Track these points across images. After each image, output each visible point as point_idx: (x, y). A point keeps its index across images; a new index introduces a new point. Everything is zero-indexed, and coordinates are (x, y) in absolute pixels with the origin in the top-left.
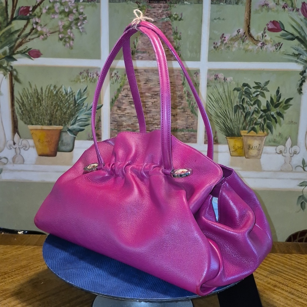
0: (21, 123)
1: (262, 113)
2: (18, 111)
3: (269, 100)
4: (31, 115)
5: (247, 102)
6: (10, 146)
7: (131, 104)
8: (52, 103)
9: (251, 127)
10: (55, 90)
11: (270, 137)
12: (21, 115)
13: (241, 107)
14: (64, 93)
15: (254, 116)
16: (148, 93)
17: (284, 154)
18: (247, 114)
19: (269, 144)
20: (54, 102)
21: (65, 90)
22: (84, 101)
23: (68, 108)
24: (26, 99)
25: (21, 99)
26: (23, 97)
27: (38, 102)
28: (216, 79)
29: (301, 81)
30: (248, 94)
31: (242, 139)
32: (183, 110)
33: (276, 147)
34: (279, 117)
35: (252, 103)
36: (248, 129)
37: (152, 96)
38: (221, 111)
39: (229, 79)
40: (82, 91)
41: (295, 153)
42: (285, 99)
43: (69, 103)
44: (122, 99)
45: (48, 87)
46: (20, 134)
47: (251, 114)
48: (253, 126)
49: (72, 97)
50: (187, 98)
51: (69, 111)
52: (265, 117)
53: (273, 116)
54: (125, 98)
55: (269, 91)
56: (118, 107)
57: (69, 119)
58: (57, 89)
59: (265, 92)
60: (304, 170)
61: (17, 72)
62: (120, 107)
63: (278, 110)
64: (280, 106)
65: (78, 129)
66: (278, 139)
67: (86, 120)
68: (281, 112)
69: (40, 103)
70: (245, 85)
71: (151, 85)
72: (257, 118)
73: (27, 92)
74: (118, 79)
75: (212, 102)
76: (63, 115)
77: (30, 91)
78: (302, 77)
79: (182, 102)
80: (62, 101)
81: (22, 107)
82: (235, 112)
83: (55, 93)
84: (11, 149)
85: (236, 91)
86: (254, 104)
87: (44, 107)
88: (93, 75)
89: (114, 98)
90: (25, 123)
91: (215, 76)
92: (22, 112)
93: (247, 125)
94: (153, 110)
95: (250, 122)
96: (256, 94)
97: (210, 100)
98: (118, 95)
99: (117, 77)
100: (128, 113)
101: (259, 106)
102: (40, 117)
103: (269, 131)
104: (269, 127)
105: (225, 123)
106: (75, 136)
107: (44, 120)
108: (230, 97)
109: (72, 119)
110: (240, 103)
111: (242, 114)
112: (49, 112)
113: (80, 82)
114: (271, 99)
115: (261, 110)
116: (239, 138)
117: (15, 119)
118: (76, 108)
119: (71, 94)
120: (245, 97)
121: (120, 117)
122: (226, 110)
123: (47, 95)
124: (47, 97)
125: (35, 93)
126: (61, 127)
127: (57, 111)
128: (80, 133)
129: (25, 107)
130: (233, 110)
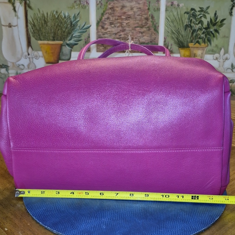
0: (33, 39)
1: (204, 30)
2: (31, 30)
3: (209, 21)
4: (40, 33)
5: (193, 22)
6: (26, 56)
7: (111, 24)
8: (55, 24)
9: (196, 40)
10: (57, 14)
11: (209, 48)
12: (33, 33)
13: (189, 26)
14: (63, 17)
15: (199, 32)
16: (124, 16)
17: (219, 60)
18: (194, 31)
19: (208, 53)
20: (56, 24)
21: (64, 14)
22: (77, 23)
23: (67, 28)
24: (36, 22)
25: (33, 21)
26: (34, 20)
27: (45, 24)
28: (172, 5)
29: (232, 6)
30: (194, 16)
31: (190, 49)
32: (148, 29)
33: (213, 55)
34: (216, 33)
35: (197, 23)
36: (194, 42)
37: (126, 19)
38: (175, 29)
39: (181, 5)
40: (76, 15)
41: (227, 59)
42: (220, 19)
43: (67, 24)
44: (105, 21)
45: (52, 12)
46: (33, 47)
47: (196, 31)
48: (198, 40)
49: (69, 19)
50: (151, 19)
51: (67, 30)
52: (206, 33)
53: (211, 32)
54: (107, 20)
55: (209, 14)
56: (102, 27)
57: (67, 36)
58: (58, 14)
59: (206, 14)
60: (233, 71)
61: (29, 2)
62: (103, 27)
63: (215, 27)
64: (217, 24)
65: (74, 43)
66: (215, 49)
67: (79, 37)
68: (217, 29)
69: (46, 24)
70: (192, 9)
71: (125, 10)
72: (201, 34)
73: (37, 16)
74: (102, 6)
75: (169, 23)
76: (63, 33)
77: (39, 16)
78: (232, 3)
79: (148, 22)
80: (61, 23)
81: (33, 27)
82: (185, 29)
83: (57, 16)
84: (26, 58)
85: (186, 14)
86: (199, 23)
87: (49, 27)
88: (84, 3)
89: (99, 20)
90: (36, 39)
91: (171, 3)
92: (34, 31)
93: (193, 39)
94: (127, 29)
95: (196, 37)
96: (200, 16)
97: (168, 21)
98: (102, 18)
99: (101, 4)
100: (109, 31)
101: (202, 25)
102: (47, 35)
103: (209, 43)
104: (209, 41)
105: (178, 38)
106: (71, 49)
107: (50, 37)
108: (181, 18)
109: (69, 36)
110: (189, 23)
111: (190, 31)
112: (53, 31)
113: (75, 8)
114: (211, 19)
115: (204, 28)
116: (188, 49)
117: (29, 37)
118: (72, 28)
119: (68, 17)
120: (193, 19)
121: (104, 34)
122: (179, 29)
123: (51, 19)
124: (51, 20)
125: (42, 17)
126: (61, 42)
127: (58, 30)
128: (75, 46)
129: (36, 27)
130: (184, 28)
